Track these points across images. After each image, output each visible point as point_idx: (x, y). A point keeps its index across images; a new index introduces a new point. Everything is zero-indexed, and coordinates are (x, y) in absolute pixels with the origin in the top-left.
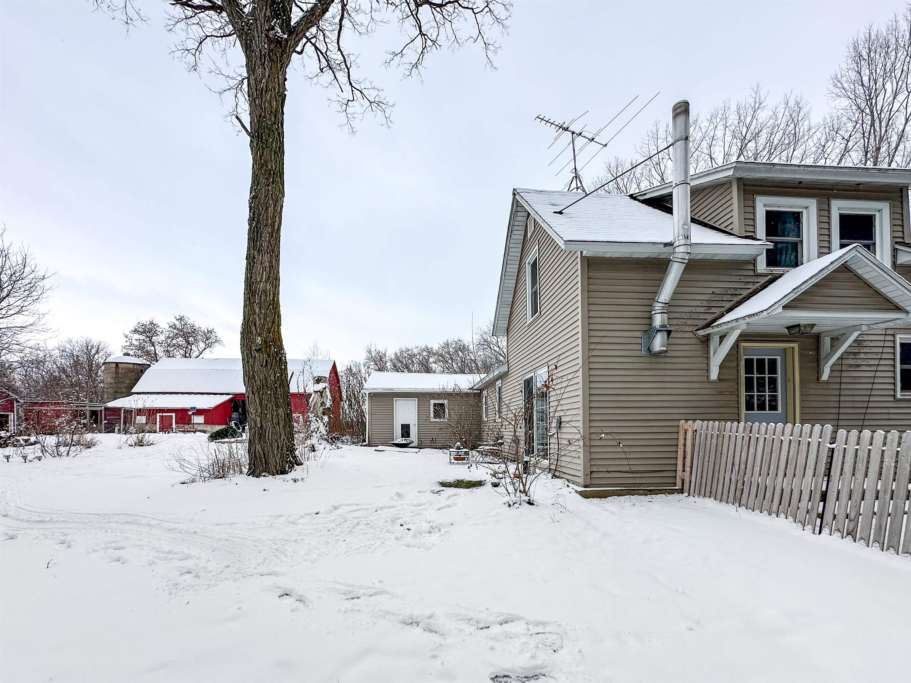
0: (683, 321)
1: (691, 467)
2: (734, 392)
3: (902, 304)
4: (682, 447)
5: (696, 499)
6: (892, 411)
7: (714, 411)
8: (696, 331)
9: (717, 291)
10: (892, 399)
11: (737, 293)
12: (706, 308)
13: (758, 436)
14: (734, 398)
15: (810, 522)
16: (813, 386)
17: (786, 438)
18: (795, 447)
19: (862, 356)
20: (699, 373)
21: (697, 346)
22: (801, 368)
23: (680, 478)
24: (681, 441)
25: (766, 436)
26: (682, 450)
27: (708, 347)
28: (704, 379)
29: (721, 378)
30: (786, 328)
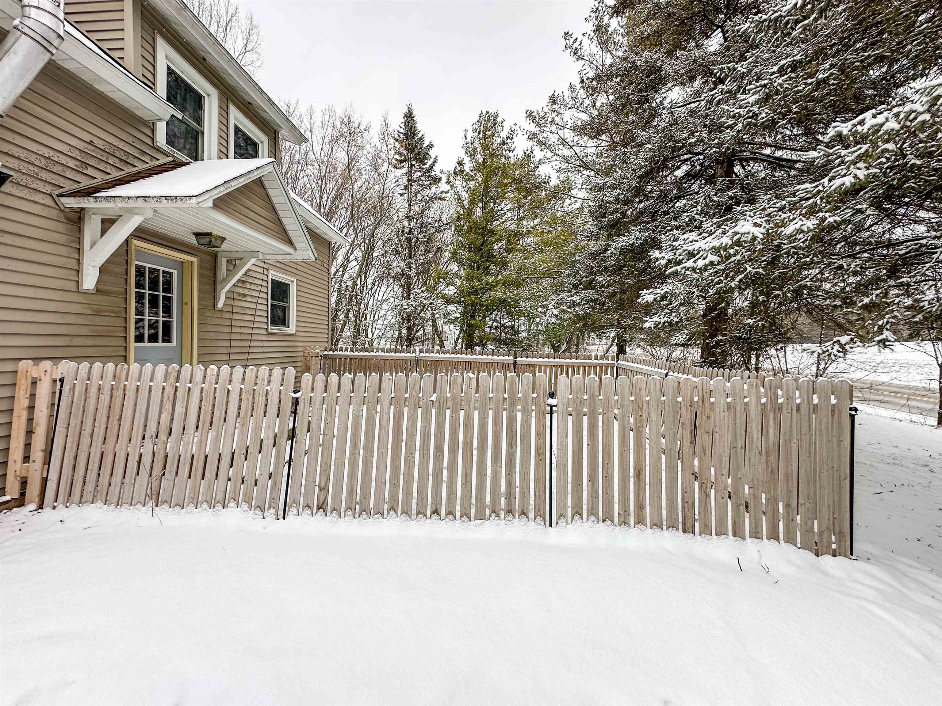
0: (31, 168)
1: (48, 453)
2: (119, 312)
3: (294, 240)
4: (24, 415)
5: (62, 512)
6: (266, 344)
7: (89, 342)
8: (59, 196)
9: (97, 142)
10: (264, 332)
11: (128, 161)
12: (78, 163)
13: (190, 385)
14: (120, 322)
15: (273, 504)
16: (209, 314)
17: (235, 388)
18: (248, 399)
19: (248, 286)
20: (62, 273)
21: (59, 224)
22: (200, 291)
23: (16, 476)
24: (22, 402)
25: (203, 386)
26: (24, 419)
27: (80, 230)
28: (72, 286)
29: (100, 287)
30: (194, 234)
